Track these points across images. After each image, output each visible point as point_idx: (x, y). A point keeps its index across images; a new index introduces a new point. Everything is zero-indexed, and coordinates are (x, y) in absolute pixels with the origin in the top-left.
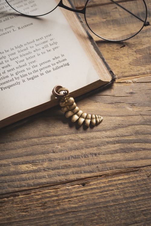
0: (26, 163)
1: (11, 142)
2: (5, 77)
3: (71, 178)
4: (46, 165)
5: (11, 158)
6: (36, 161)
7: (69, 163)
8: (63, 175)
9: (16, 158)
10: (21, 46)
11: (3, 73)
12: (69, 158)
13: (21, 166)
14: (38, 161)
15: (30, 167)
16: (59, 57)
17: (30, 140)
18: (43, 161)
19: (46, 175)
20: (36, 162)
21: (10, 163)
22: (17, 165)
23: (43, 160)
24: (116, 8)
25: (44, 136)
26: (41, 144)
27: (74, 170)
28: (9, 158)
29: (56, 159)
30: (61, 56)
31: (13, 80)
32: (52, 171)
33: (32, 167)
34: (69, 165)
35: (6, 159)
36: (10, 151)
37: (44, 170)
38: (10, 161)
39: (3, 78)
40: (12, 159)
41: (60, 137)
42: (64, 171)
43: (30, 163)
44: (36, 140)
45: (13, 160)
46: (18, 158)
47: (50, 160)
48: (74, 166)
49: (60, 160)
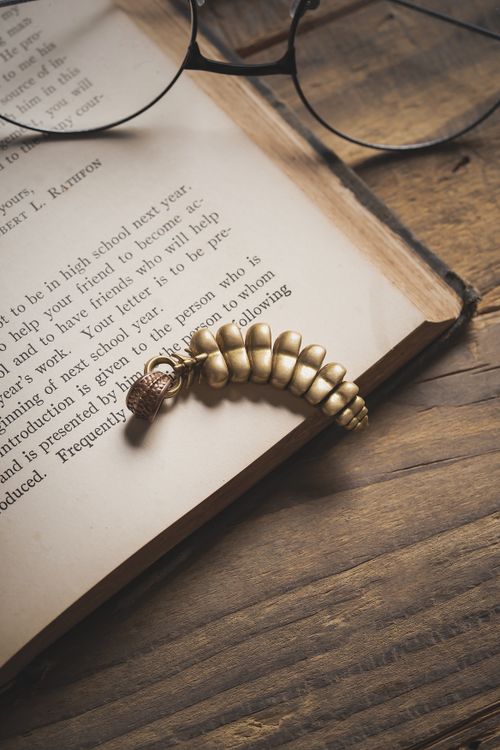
0: (232, 717)
1: (151, 650)
2: (62, 406)
3: (419, 732)
4: (308, 705)
5: (168, 715)
6: (268, 701)
7: (395, 673)
8: (385, 728)
9: (188, 711)
10: (82, 266)
11: (49, 390)
12: (390, 658)
13: (214, 735)
14: (274, 700)
15: (251, 731)
16: (241, 272)
17: (220, 626)
18: (295, 692)
19: (323, 743)
20: (270, 706)
21: (170, 733)
22: (201, 734)
23: (293, 688)
24: (391, 17)
25: (268, 595)
26: (267, 629)
27: (421, 696)
28: (160, 717)
29: (340, 673)
30: (248, 267)
31: (93, 409)
32: (341, 724)
33: (259, 726)
34: (398, 684)
35: (150, 722)
36: (155, 686)
37: (307, 727)
38: (167, 725)
39: (54, 412)
40: (173, 717)
41: (328, 584)
42: (384, 711)
43: (248, 715)
44: (241, 618)
45: (175, 720)
46: (194, 708)
47: (320, 682)
48: (419, 684)
49: (356, 671)
